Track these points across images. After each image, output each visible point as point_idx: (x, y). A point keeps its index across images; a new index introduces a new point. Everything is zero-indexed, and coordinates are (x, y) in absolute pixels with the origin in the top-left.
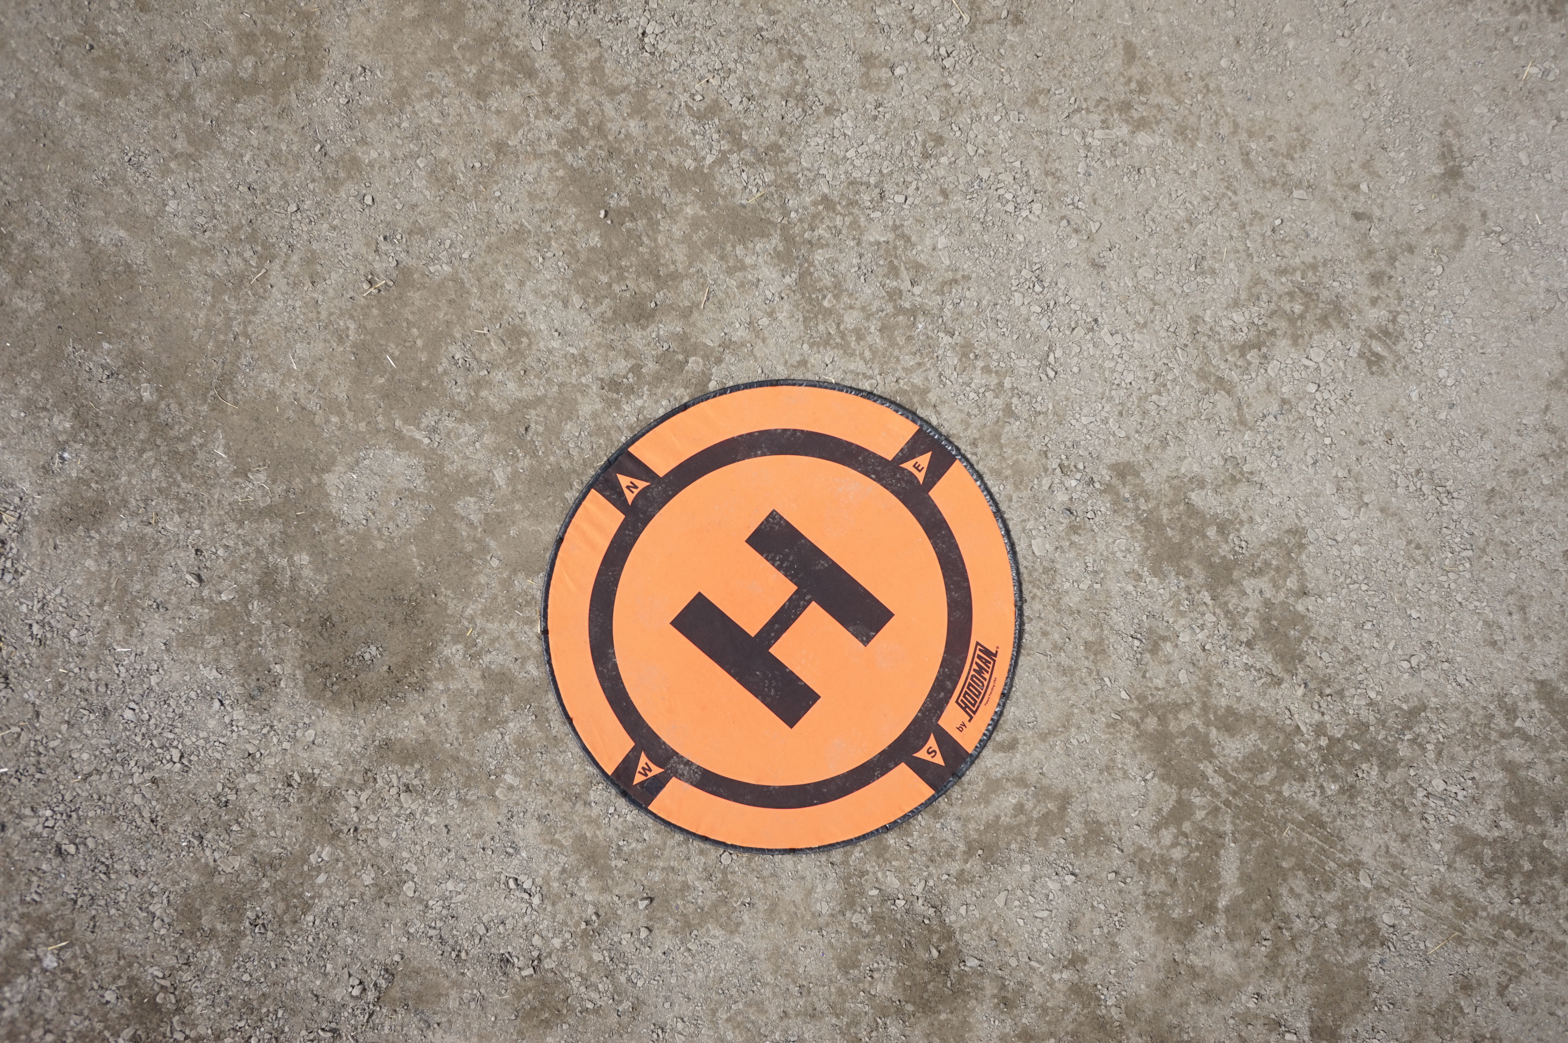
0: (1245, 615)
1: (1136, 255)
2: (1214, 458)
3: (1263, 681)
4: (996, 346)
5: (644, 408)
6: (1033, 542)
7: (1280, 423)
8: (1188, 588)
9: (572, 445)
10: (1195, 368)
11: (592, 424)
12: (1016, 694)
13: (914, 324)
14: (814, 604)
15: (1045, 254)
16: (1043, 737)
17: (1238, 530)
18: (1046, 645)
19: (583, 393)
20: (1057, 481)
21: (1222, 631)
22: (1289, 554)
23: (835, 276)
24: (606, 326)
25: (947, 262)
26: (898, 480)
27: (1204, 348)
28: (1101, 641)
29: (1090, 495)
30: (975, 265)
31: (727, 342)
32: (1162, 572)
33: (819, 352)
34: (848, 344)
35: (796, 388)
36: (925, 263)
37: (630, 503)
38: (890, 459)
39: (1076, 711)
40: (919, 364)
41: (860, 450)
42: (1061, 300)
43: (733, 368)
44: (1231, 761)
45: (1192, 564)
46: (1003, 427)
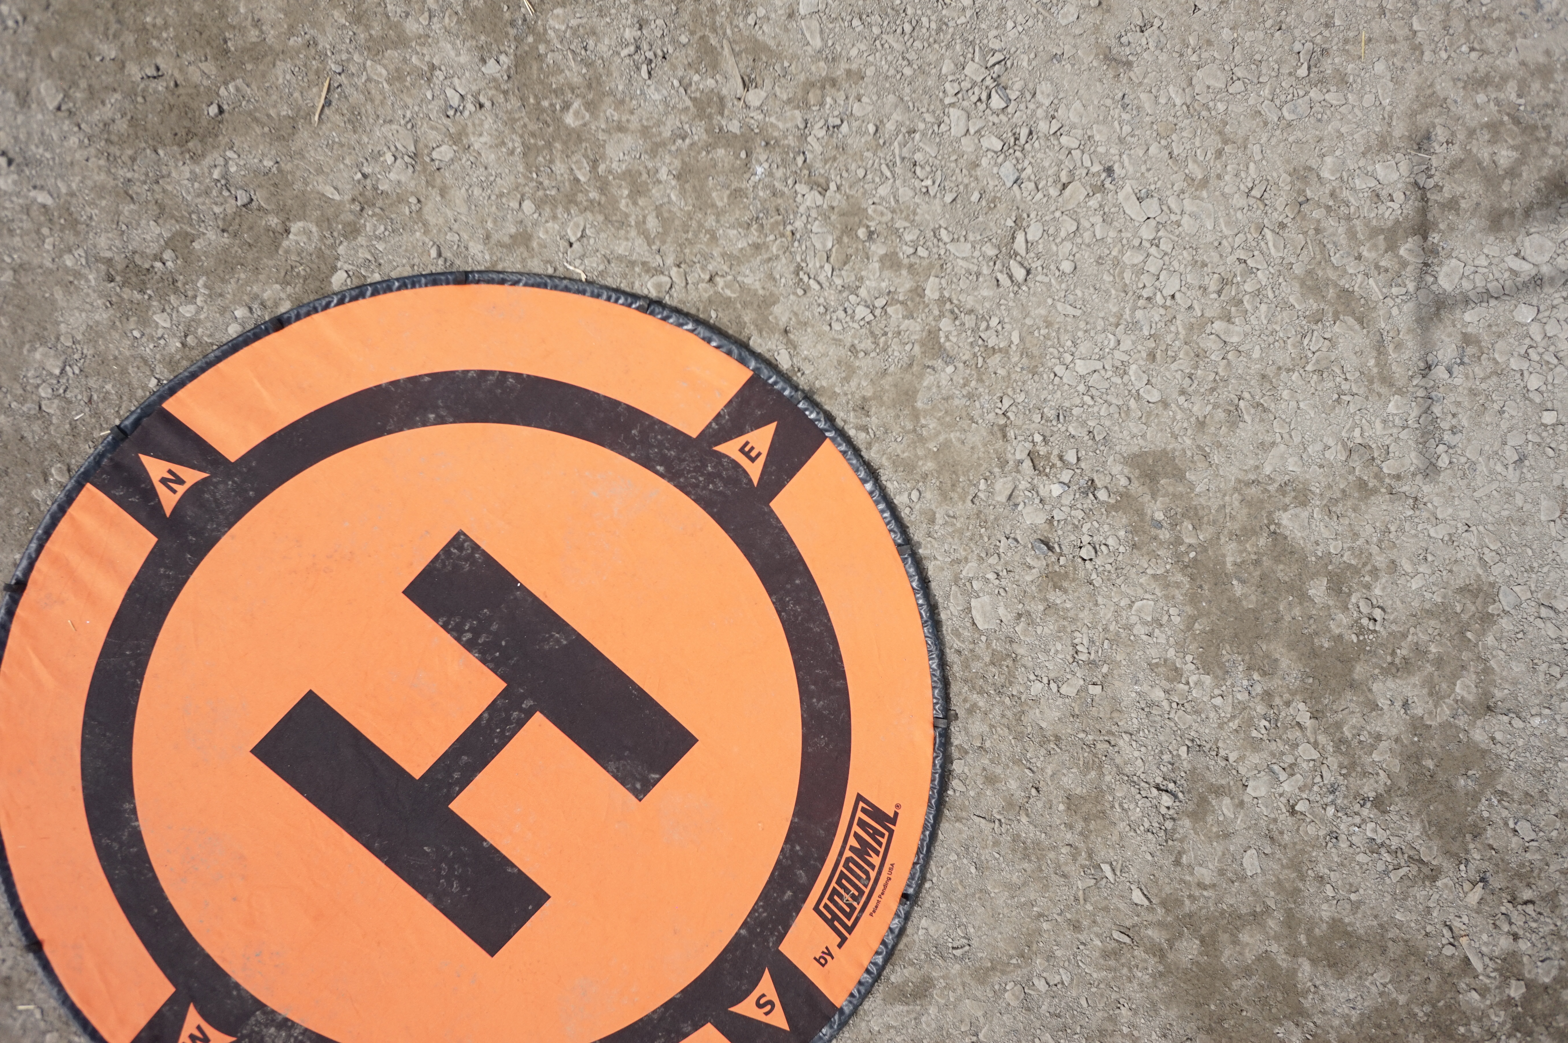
0: (1373, 747)
1: (1192, 41)
2: (1327, 447)
3: (1402, 872)
4: (911, 215)
5: (199, 322)
6: (974, 602)
7: (1457, 381)
8: (1268, 695)
9: (44, 392)
10: (1298, 270)
11: (89, 351)
12: (932, 893)
13: (747, 165)
14: (538, 717)
15: (1013, 34)
16: (982, 975)
17: (1368, 587)
18: (992, 801)
19: (69, 287)
20: (1023, 485)
21: (1329, 778)
22: (1462, 633)
23: (589, 65)
24: (114, 150)
25: (817, 43)
26: (710, 477)
27: (1318, 231)
28: (1098, 793)
29: (1088, 514)
30: (873, 51)
31: (369, 193)
32: (1221, 666)
33: (555, 217)
34: (614, 201)
35: (506, 288)
36: (772, 44)
37: (168, 513)
38: (694, 434)
39: (1045, 926)
40: (757, 247)
41: (635, 415)
42: (1043, 126)
43: (381, 246)
44: (1336, 1022)
45: (1278, 649)
46: (921, 376)
